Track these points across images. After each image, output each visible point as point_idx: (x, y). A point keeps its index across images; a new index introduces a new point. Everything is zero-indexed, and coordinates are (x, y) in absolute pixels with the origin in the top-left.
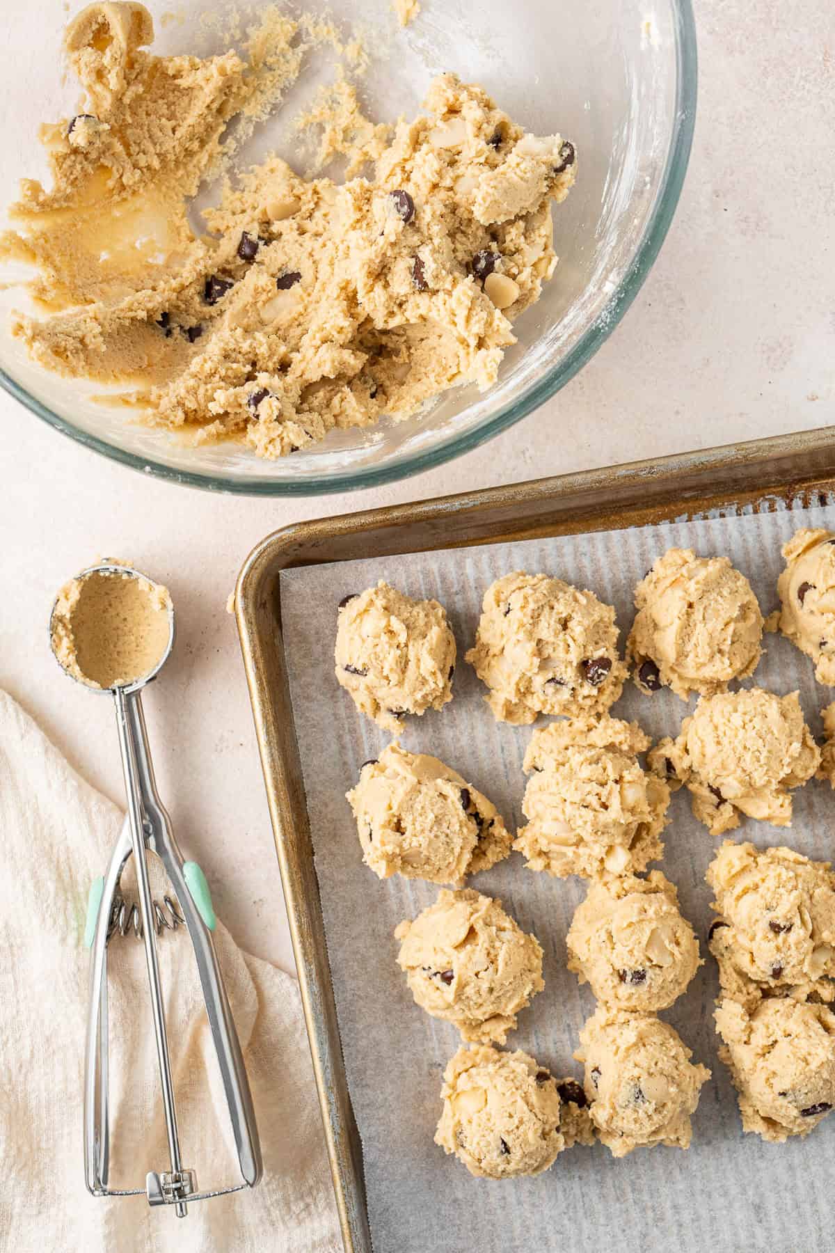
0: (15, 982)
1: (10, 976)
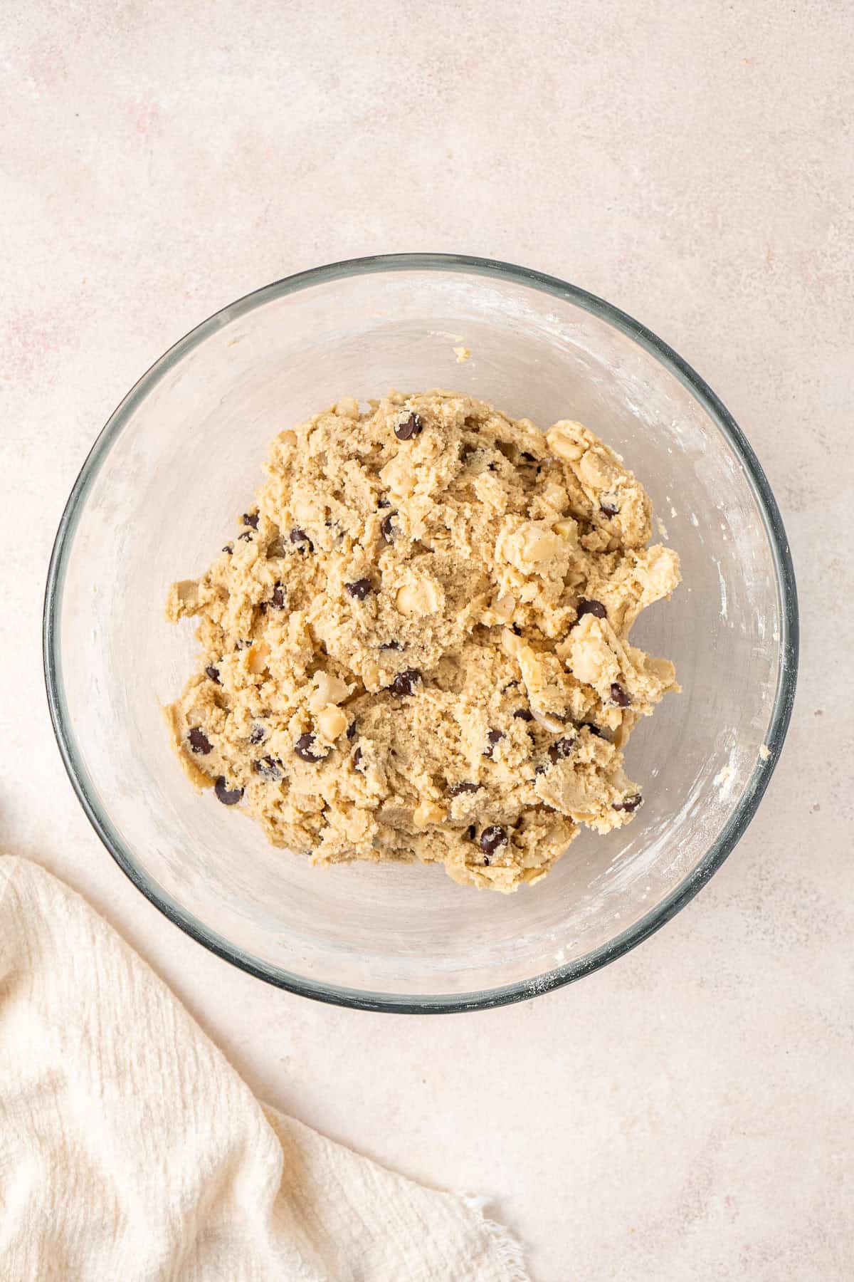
0: (60, 1116)
1: (55, 1110)
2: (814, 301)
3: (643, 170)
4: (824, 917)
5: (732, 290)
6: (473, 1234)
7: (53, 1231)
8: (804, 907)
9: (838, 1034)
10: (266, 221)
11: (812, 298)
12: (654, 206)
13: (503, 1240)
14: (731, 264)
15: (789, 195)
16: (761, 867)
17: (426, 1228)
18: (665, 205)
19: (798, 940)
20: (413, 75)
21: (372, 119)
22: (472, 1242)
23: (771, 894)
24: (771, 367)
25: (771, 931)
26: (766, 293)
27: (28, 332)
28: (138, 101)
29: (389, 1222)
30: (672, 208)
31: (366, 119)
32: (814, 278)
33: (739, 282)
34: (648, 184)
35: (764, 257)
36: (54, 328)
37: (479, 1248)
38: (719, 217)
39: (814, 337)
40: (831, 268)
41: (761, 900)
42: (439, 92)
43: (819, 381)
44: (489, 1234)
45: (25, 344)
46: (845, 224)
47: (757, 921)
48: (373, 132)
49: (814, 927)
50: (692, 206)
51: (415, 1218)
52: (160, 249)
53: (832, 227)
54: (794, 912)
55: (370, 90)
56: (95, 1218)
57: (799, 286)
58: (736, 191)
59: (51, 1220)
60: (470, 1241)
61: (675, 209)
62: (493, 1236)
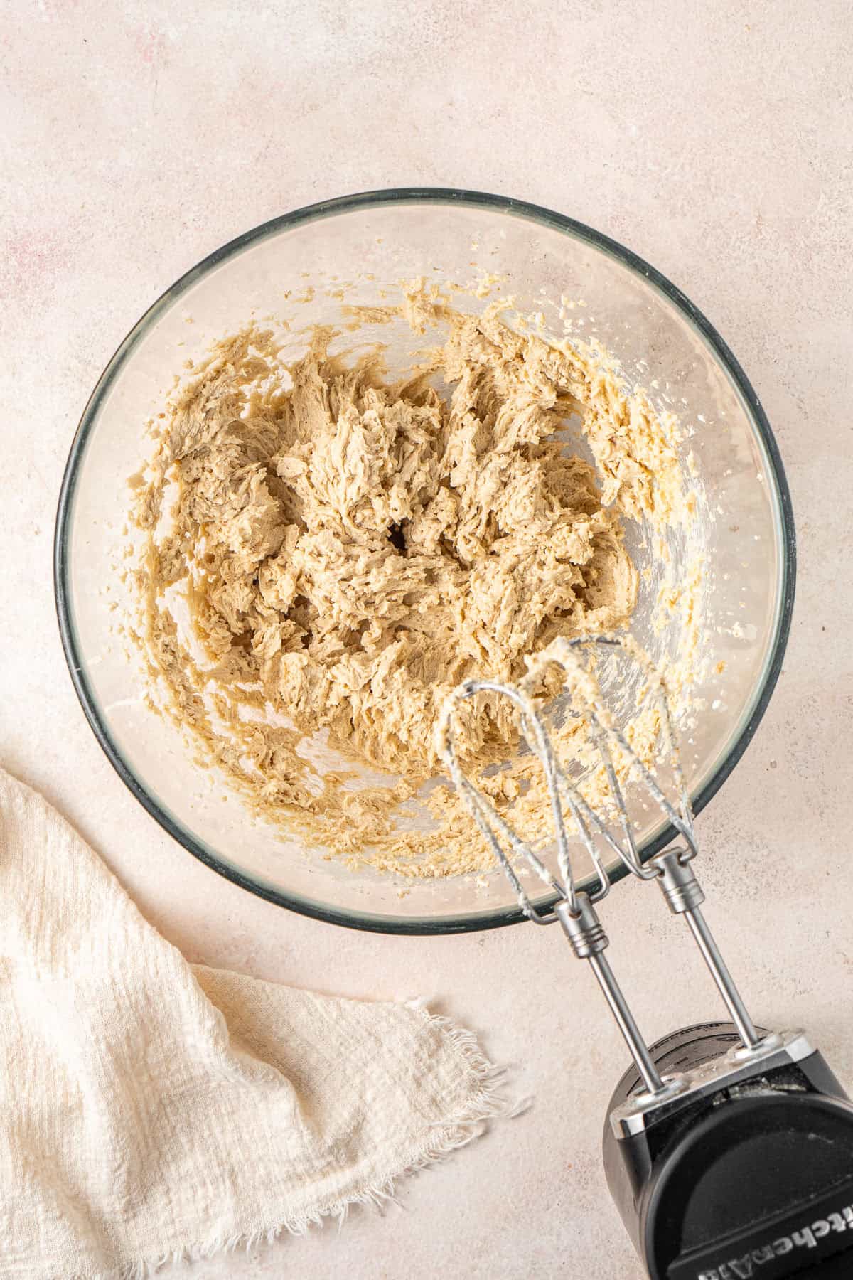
2: (800, 268)
3: (640, 128)
4: (774, 872)
5: (721, 252)
6: (424, 1033)
7: (21, 1122)
8: (754, 861)
9: (781, 987)
10: (266, 157)
11: (799, 263)
12: (650, 165)
13: (454, 1032)
14: (722, 227)
15: (782, 162)
16: (716, 819)
17: (378, 1040)
18: (659, 164)
19: (747, 893)
20: (419, 21)
21: (376, 62)
22: (425, 1041)
23: (723, 846)
24: (755, 330)
25: (721, 882)
26: (755, 258)
27: (25, 252)
28: (146, 31)
29: (341, 1044)
30: (666, 168)
31: (371, 62)
32: (802, 245)
33: (728, 244)
34: (645, 142)
35: (754, 222)
36: (51, 249)
37: (433, 1047)
38: (713, 179)
39: (799, 303)
40: (819, 236)
41: (713, 852)
42: (444, 39)
43: (800, 347)
44: (440, 1030)
45: (21, 264)
46: (835, 194)
47: (709, 872)
48: (376, 75)
49: (764, 881)
50: (687, 168)
51: (365, 1034)
52: (160, 179)
53: (823, 195)
54: (745, 866)
55: (375, 33)
56: (59, 1104)
57: (786, 252)
58: (731, 154)
59: (16, 1112)
60: (422, 1042)
61: (669, 170)
62: (444, 1031)
